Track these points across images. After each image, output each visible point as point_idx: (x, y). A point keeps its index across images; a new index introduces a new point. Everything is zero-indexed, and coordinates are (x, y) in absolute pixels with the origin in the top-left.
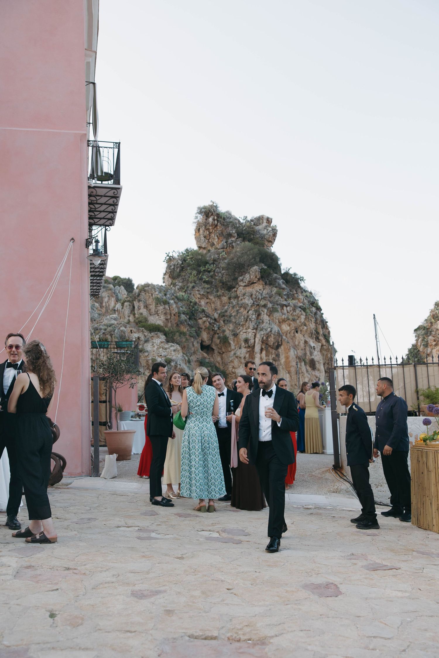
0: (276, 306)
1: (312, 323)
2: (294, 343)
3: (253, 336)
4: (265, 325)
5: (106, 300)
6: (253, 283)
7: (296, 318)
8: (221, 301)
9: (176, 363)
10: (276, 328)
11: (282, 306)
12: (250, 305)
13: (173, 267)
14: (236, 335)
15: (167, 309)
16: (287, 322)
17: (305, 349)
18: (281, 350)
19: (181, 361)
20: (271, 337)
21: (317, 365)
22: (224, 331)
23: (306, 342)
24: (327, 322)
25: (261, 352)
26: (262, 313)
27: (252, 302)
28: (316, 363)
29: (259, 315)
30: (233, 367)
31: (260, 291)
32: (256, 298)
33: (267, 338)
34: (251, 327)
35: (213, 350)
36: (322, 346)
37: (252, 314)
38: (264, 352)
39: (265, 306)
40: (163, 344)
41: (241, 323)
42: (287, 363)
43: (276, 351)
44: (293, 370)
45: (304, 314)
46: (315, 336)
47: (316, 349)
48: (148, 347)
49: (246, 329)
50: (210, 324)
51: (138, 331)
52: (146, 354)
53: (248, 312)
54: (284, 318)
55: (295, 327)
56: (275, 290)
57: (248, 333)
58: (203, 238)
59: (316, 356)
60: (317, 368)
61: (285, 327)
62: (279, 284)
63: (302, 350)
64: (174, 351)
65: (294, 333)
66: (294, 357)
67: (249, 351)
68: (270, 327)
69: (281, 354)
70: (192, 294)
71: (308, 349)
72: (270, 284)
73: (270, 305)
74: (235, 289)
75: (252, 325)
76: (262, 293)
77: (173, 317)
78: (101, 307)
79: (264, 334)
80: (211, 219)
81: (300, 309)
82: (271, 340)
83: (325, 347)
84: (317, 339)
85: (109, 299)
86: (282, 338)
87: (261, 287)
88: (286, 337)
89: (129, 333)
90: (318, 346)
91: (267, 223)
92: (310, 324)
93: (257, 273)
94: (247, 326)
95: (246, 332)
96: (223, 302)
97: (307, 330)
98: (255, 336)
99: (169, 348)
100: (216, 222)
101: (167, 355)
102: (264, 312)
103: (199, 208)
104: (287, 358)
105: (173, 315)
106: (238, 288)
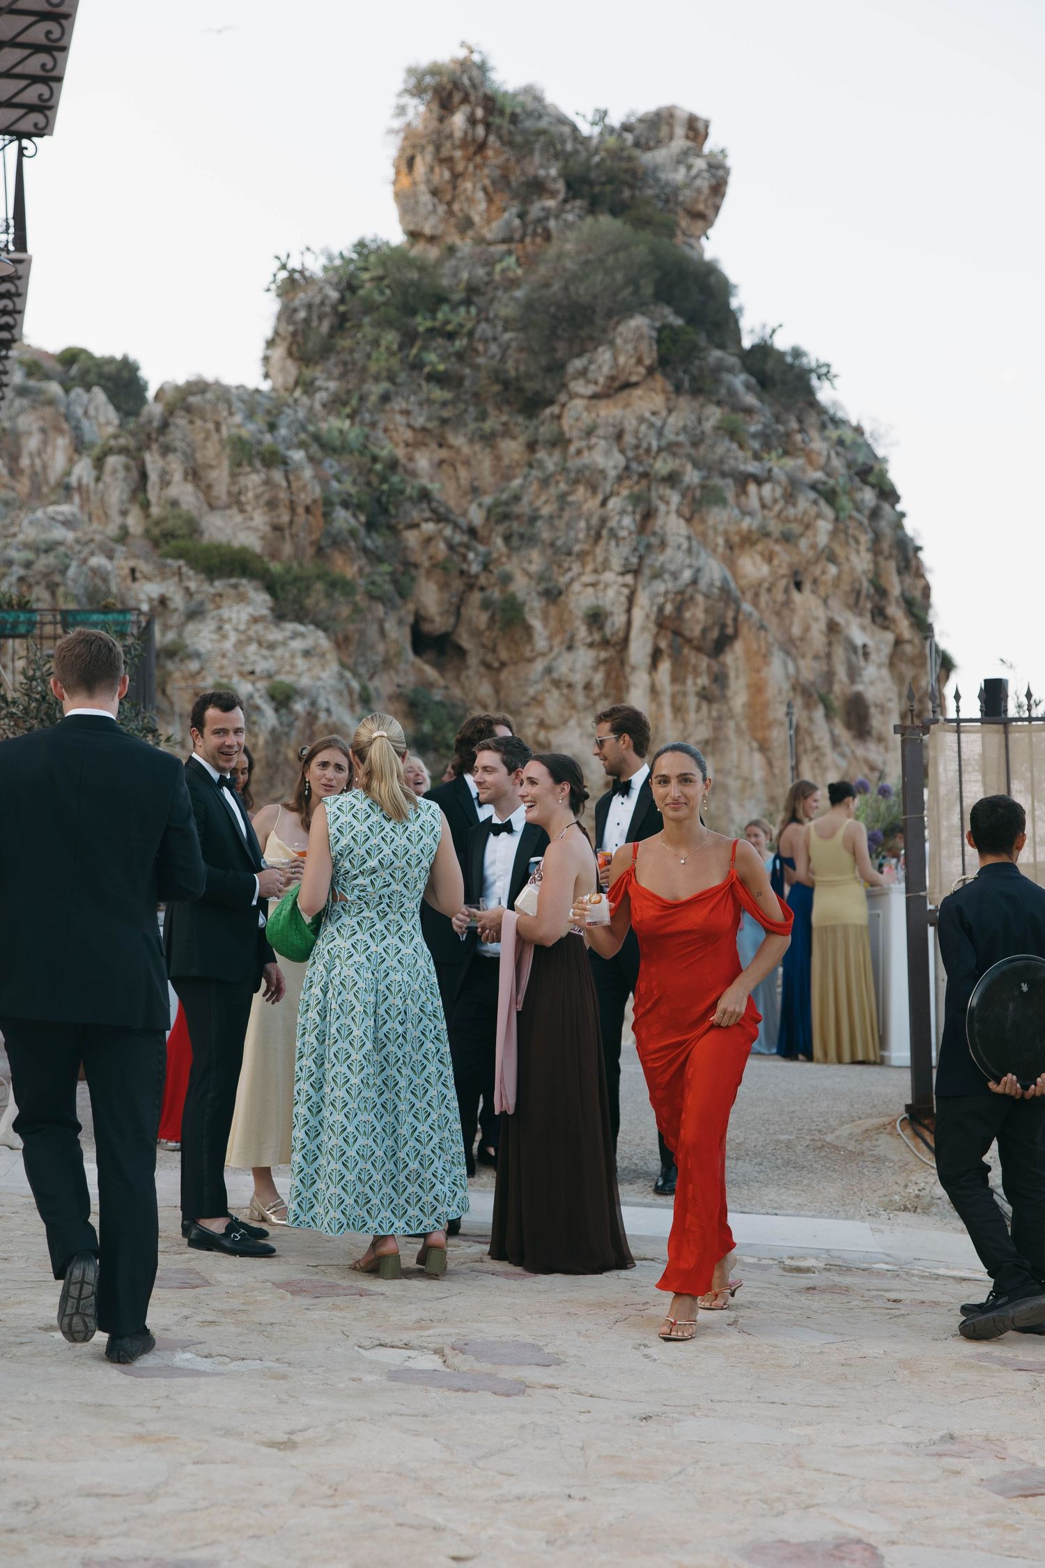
0: (717, 481)
1: (858, 552)
2: (787, 631)
3: (623, 599)
4: (671, 557)
5: (33, 443)
6: (628, 385)
7: (796, 528)
8: (498, 458)
9: (313, 703)
10: (714, 570)
11: (743, 480)
12: (612, 473)
13: (302, 314)
14: (553, 595)
15: (279, 486)
16: (759, 547)
17: (829, 656)
18: (734, 657)
19: (331, 698)
20: (696, 605)
21: (876, 721)
22: (506, 579)
23: (833, 628)
24: (918, 549)
25: (654, 665)
26: (662, 508)
27: (620, 460)
28: (873, 710)
29: (648, 515)
30: (542, 724)
31: (653, 419)
32: (637, 447)
33: (679, 608)
34: (616, 564)
35: (461, 652)
36: (898, 642)
37: (623, 512)
38: (665, 666)
39: (672, 479)
40: (259, 627)
41: (577, 548)
42: (757, 708)
43: (714, 663)
44: (780, 736)
45: (828, 512)
46: (869, 605)
47: (873, 657)
48: (202, 637)
49: (596, 571)
50: (451, 547)
51: (162, 573)
52: (194, 666)
53: (604, 503)
54: (750, 531)
55: (791, 565)
56: (714, 415)
57: (601, 586)
58: (426, 198)
59: (872, 683)
60: (874, 732)
61: (752, 567)
62: (732, 392)
63: (816, 657)
64: (307, 654)
65: (786, 591)
66: (786, 686)
67: (605, 662)
68: (690, 566)
69: (732, 674)
70: (381, 425)
71: (839, 653)
72: (697, 391)
73: (692, 476)
74: (555, 409)
75: (618, 555)
76: (662, 427)
77: (302, 517)
78: (14, 472)
79: (666, 593)
80: (458, 120)
81: (812, 495)
82: (696, 618)
83: (908, 649)
84: (880, 617)
85: (45, 442)
86: (738, 611)
87: (658, 401)
88: (755, 604)
89: (124, 579)
90: (880, 643)
91: (687, 137)
92: (853, 557)
93: (644, 347)
94: (600, 559)
95: (594, 585)
96: (506, 461)
97: (839, 577)
98: (631, 600)
99: (284, 644)
100: (480, 131)
101: (278, 672)
102: (667, 503)
103: (411, 71)
104: (757, 689)
105: (300, 510)
106: (563, 405)
